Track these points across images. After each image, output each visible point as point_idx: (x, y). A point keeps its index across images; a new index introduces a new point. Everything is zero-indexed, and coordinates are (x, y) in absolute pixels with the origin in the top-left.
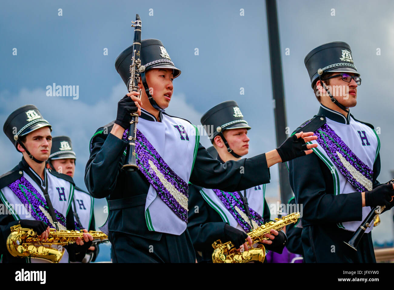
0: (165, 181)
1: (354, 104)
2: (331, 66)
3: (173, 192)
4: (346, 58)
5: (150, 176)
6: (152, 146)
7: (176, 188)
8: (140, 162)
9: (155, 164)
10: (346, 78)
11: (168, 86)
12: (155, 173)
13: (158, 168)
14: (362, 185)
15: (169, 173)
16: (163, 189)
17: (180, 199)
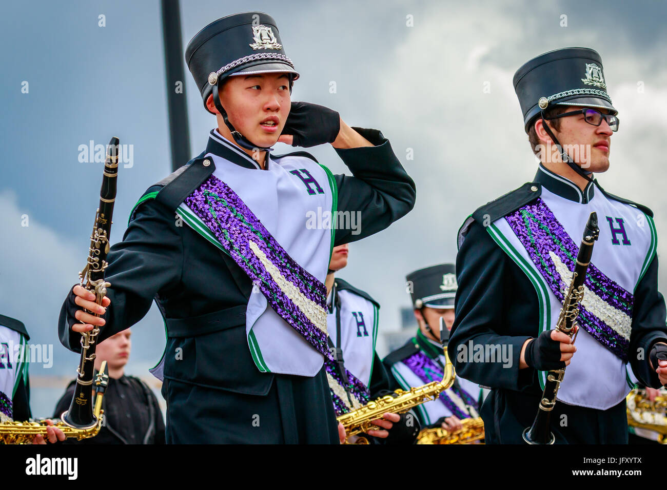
0: (281, 279)
1: (604, 168)
2: (564, 94)
3: (297, 299)
4: (592, 80)
5: (255, 271)
6: (253, 214)
7: (302, 292)
8: (234, 246)
9: (261, 248)
10: (591, 118)
11: (266, 106)
12: (264, 265)
13: (267, 257)
14: (598, 318)
15: (288, 265)
16: (279, 296)
17: (313, 312)
